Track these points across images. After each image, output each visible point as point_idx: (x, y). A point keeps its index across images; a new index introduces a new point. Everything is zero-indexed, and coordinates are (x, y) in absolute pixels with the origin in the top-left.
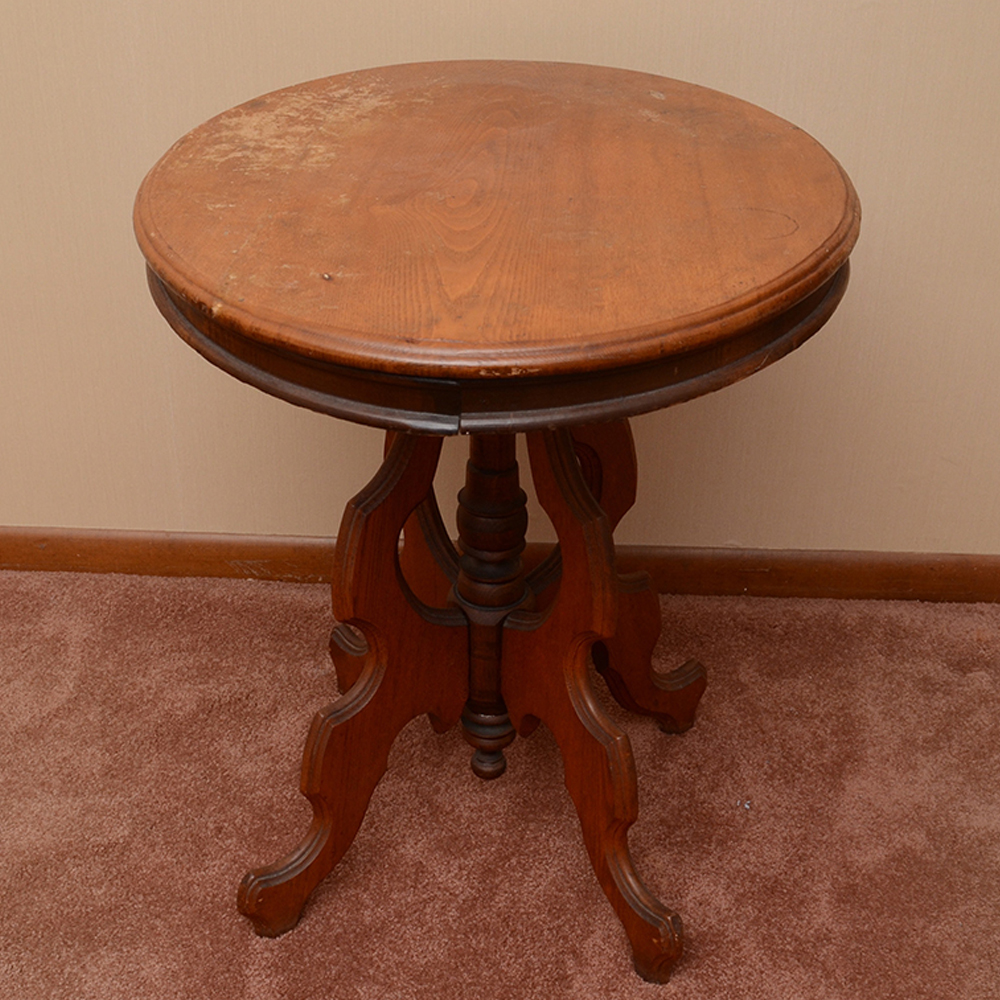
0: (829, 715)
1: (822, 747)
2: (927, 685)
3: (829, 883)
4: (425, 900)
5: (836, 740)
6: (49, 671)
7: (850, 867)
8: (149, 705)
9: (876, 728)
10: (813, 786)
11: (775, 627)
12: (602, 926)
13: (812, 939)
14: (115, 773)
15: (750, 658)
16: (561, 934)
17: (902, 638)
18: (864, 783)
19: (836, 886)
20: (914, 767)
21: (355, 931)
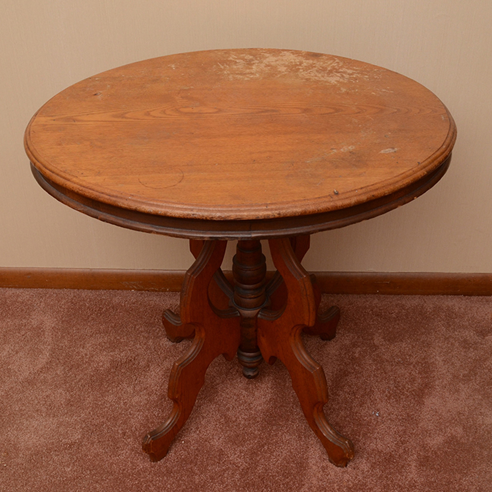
0: (418, 363)
1: (414, 381)
2: (466, 344)
3: (415, 456)
4: (224, 470)
5: (420, 376)
6: (36, 347)
7: (426, 447)
8: (87, 365)
9: (440, 369)
10: (409, 403)
11: (392, 313)
12: (308, 482)
13: (407, 487)
14: (72, 404)
15: (380, 331)
16: (289, 487)
17: (454, 318)
18: (434, 400)
19: (419, 457)
20: (457, 391)
21: (191, 487)
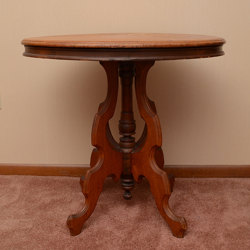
0: (218, 200)
1: (217, 206)
2: (243, 194)
3: (222, 233)
4: (113, 239)
5: (220, 205)
6: (11, 194)
7: (228, 230)
8: (38, 201)
9: (231, 202)
10: (216, 214)
11: (202, 183)
12: (162, 243)
13: (219, 245)
14: (28, 214)
15: (196, 189)
16: (150, 245)
17: (235, 184)
18: (229, 213)
19: (224, 234)
20: (242, 210)
21: (94, 246)
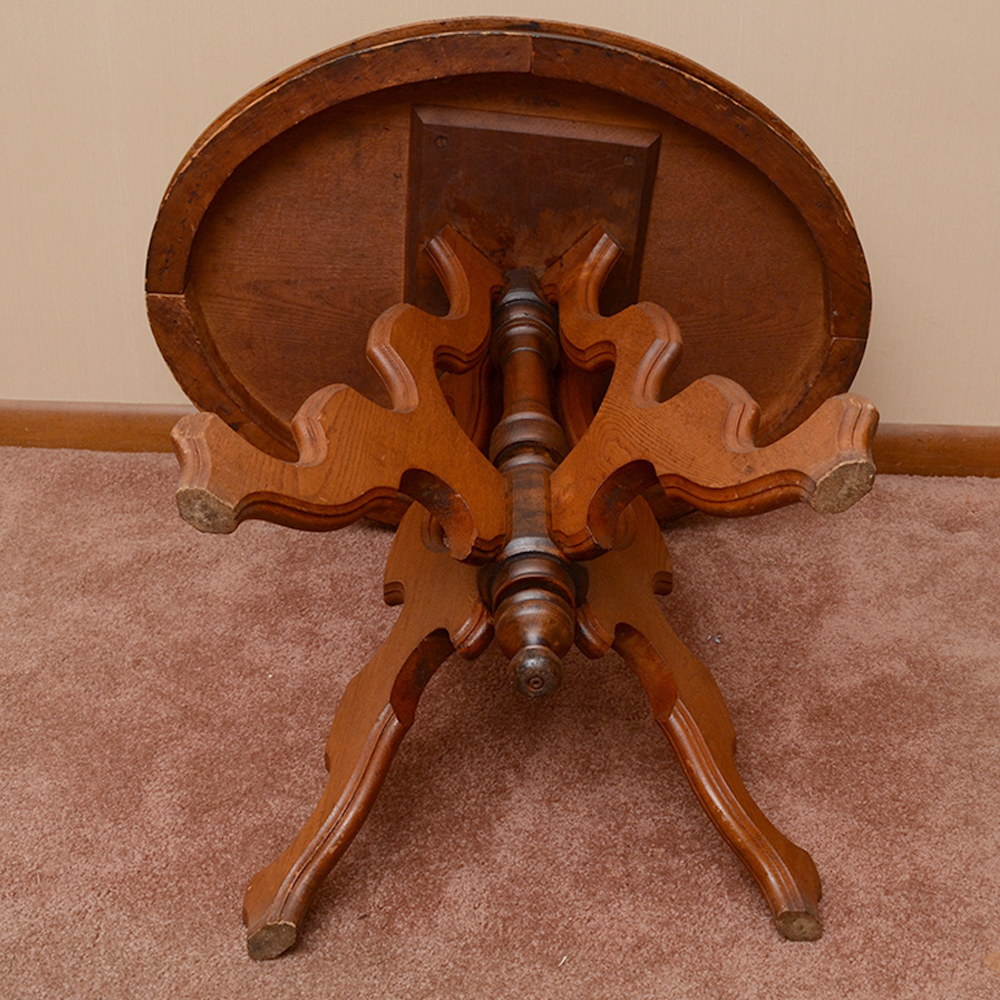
0: (809, 565)
1: (800, 592)
2: (913, 541)
3: (800, 705)
5: (815, 585)
7: (825, 691)
9: (857, 576)
10: (788, 623)
12: (549, 744)
13: (779, 754)
16: (503, 751)
17: (888, 502)
18: (842, 622)
19: (808, 707)
20: (896, 608)
21: (274, 750)
